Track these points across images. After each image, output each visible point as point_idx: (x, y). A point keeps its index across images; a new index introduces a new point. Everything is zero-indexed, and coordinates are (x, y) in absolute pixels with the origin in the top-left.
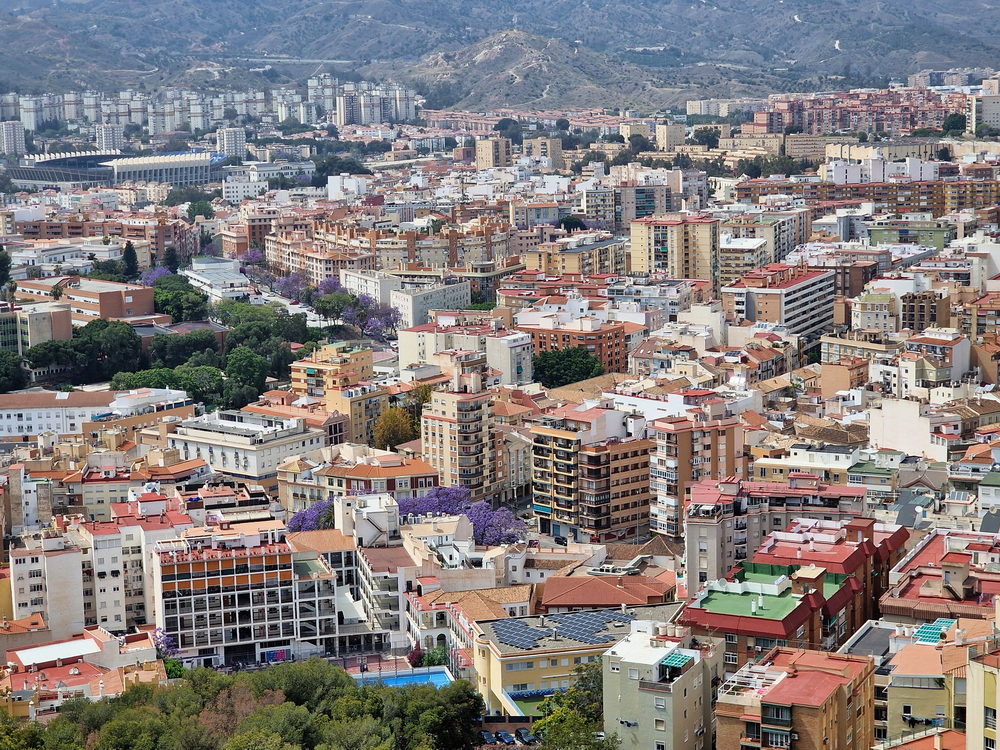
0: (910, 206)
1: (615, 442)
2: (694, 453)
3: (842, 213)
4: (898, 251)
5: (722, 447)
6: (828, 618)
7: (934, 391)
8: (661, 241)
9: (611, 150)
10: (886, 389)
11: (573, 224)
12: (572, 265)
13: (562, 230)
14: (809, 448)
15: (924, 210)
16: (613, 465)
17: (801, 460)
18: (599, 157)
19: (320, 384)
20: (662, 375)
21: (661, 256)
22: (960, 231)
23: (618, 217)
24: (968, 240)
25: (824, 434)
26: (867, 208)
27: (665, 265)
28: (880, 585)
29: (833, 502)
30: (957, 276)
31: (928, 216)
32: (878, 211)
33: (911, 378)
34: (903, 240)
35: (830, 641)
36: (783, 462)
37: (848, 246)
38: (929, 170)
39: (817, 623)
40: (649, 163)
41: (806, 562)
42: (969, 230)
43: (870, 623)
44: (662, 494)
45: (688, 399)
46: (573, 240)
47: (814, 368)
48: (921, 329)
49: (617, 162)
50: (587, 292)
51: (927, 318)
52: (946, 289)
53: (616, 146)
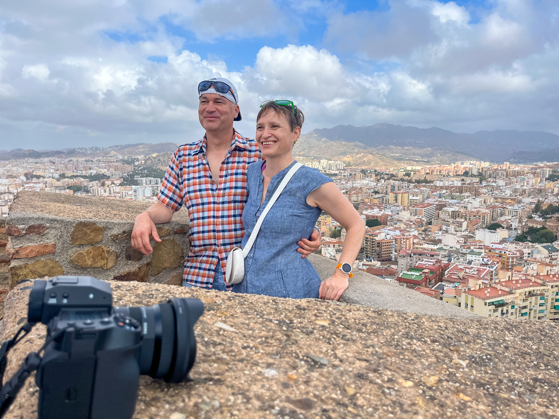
0: (454, 191)
1: (384, 240)
2: (401, 243)
3: (438, 192)
4: (451, 201)
5: (408, 242)
6: (430, 281)
7: (458, 233)
8: (396, 197)
9: (386, 177)
10: (447, 232)
11: (376, 192)
12: (376, 201)
13: (374, 194)
14: (428, 244)
15: (457, 192)
16: (383, 245)
17: (426, 246)
18: (383, 178)
19: (320, 224)
20: (395, 226)
21: (396, 200)
22: (466, 197)
23: (387, 191)
24: (467, 199)
25: (432, 241)
26: (444, 191)
27: (397, 202)
28: (442, 274)
29: (432, 256)
30: (465, 207)
31: (458, 194)
32: (447, 192)
33: (453, 229)
34: (452, 199)
35: (430, 286)
36: (421, 246)
37: (440, 199)
38: (459, 184)
39: (427, 282)
40: (394, 180)
41: (426, 269)
42: (468, 197)
43: (440, 283)
44: (393, 252)
45: (400, 231)
46: (376, 196)
47: (430, 226)
48: (455, 219)
49: (387, 179)
50: (379, 207)
51: (457, 216)
52: (462, 210)
53: (387, 176)
